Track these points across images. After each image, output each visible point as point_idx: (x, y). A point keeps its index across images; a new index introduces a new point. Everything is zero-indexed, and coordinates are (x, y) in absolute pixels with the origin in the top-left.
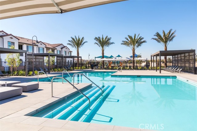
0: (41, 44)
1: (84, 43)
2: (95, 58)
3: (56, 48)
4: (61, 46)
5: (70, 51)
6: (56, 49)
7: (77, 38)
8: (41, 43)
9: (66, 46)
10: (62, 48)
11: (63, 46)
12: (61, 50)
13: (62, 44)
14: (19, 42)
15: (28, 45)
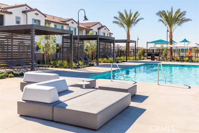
0: (72, 23)
1: (138, 20)
2: (148, 43)
3: (91, 28)
4: (98, 26)
5: (110, 33)
6: (92, 30)
7: (128, 13)
8: (72, 21)
9: (105, 26)
10: (99, 29)
11: (101, 26)
12: (97, 31)
13: (99, 23)
14: (46, 20)
15: (56, 24)
